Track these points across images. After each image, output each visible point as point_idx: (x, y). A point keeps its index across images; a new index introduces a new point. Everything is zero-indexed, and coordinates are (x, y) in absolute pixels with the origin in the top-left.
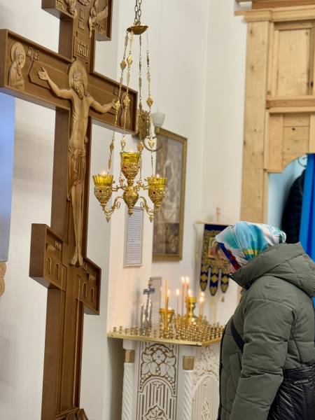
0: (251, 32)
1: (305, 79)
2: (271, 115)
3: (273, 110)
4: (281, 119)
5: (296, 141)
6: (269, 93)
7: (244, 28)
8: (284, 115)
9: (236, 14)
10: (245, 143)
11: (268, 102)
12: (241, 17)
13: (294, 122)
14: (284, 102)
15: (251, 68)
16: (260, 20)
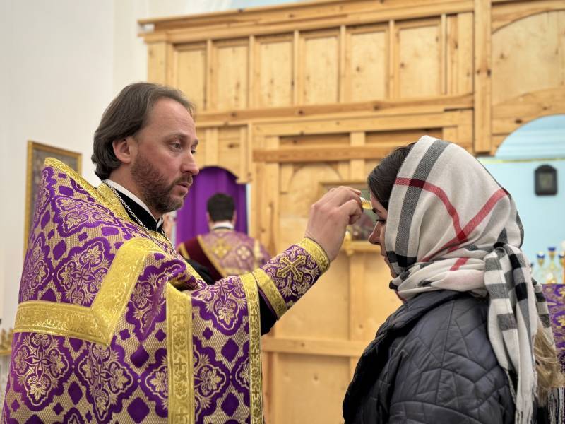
0: (151, 53)
7: (145, 48)
12: (142, 39)
16: (158, 42)
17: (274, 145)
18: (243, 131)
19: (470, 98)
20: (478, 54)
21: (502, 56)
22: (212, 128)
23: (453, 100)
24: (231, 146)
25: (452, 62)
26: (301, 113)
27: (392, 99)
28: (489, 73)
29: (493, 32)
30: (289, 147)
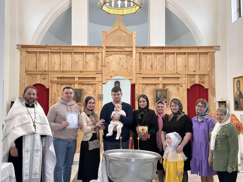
0: (21, 54)
1: (35, 65)
2: (27, 74)
3: (27, 73)
4: (29, 75)
5: (33, 81)
6: (26, 69)
7: (19, 52)
8: (30, 74)
9: (17, 49)
10: (20, 81)
11: (26, 71)
13: (33, 76)
14: (30, 71)
15: (21, 62)
16: (23, 51)
17: (56, 79)
18: (47, 75)
19: (101, 71)
20: (103, 62)
21: (108, 63)
22: (38, 74)
23: (98, 71)
24: (44, 79)
25: (98, 63)
26: (63, 72)
27: (84, 70)
28: (105, 66)
29: (106, 57)
30: (59, 80)
